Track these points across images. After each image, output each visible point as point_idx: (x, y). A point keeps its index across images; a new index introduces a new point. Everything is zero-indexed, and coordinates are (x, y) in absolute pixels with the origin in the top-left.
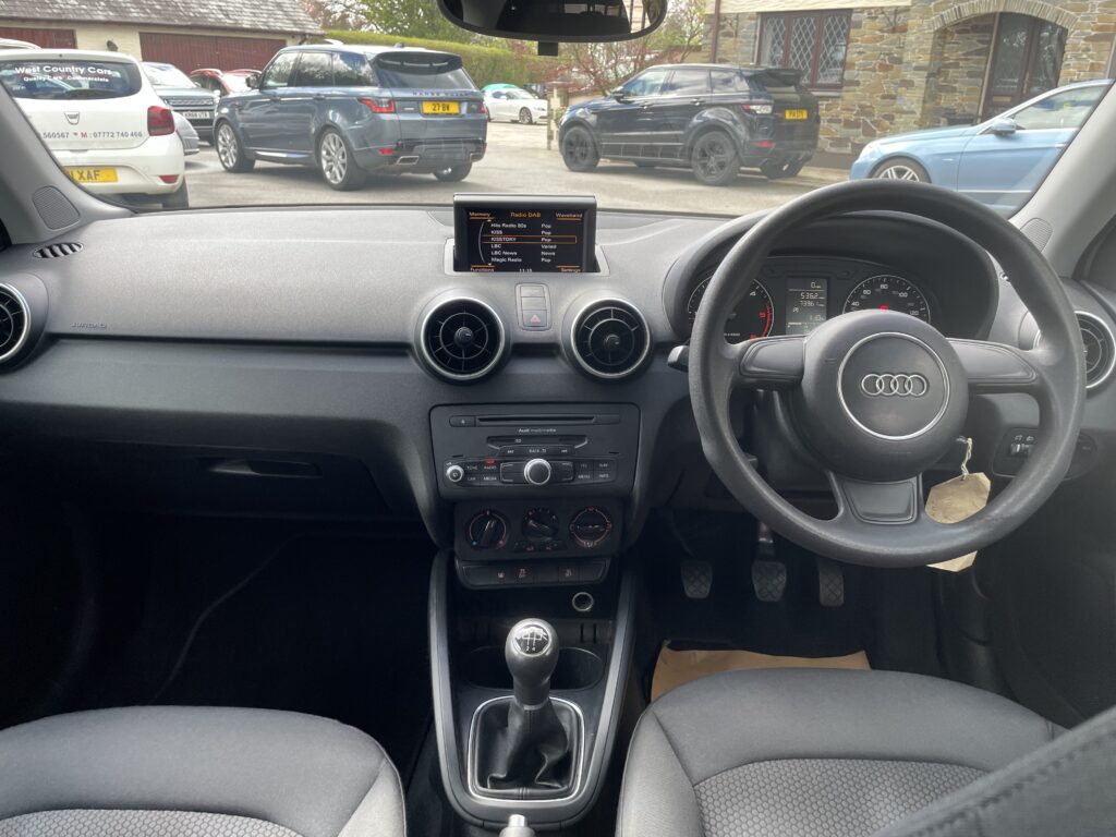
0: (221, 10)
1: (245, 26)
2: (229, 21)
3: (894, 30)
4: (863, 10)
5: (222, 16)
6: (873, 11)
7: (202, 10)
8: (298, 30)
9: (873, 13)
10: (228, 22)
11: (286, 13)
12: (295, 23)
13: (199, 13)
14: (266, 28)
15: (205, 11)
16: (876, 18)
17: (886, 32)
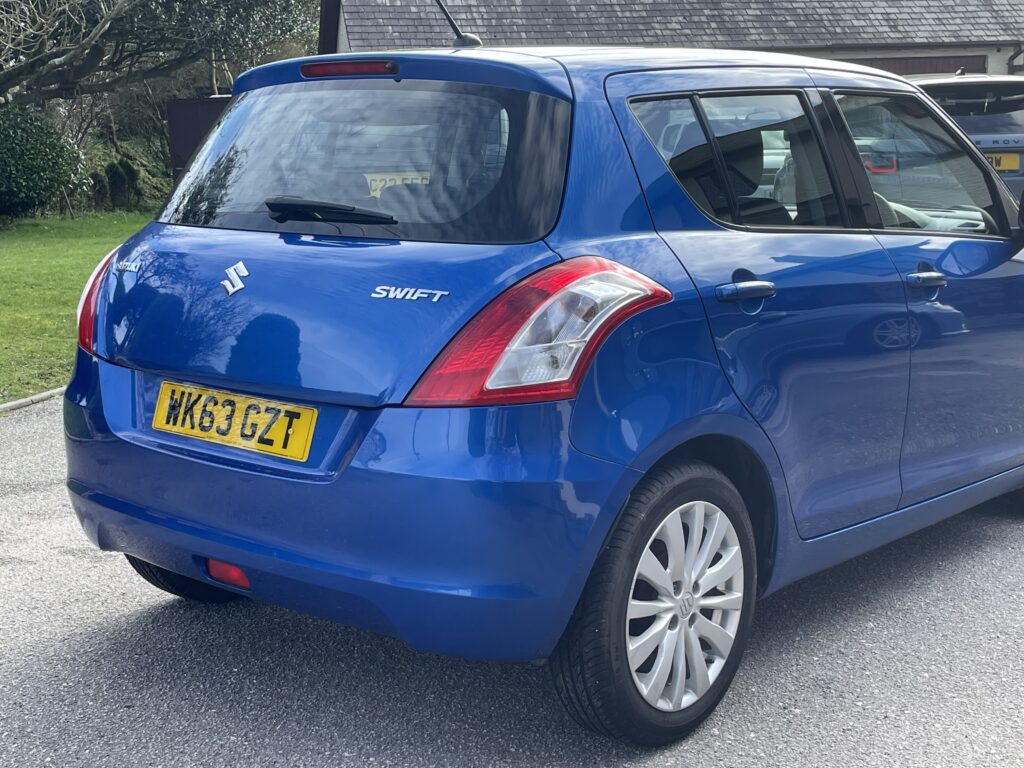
0: (886, 20)
1: (917, 40)
2: (892, 35)
5: (887, 29)
7: (856, 23)
8: (1008, 38)
10: (893, 37)
11: (996, 15)
12: (1006, 28)
13: (853, 26)
14: (953, 40)
15: (863, 23)
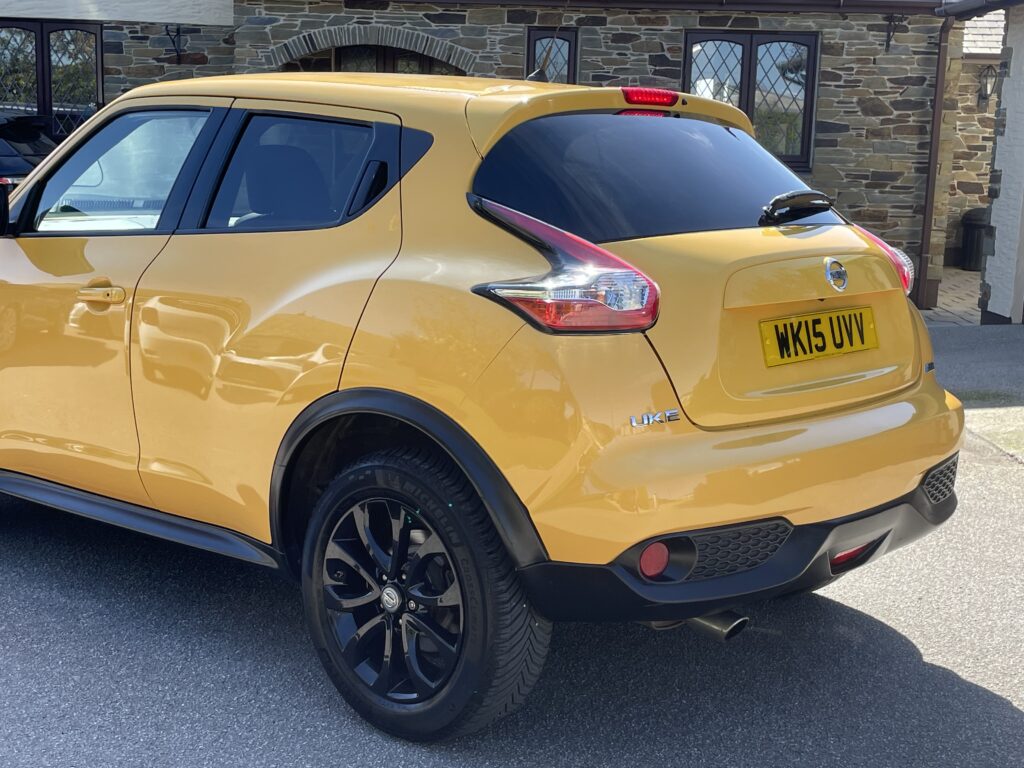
3: (179, 59)
4: (119, 26)
6: (138, 27)
9: (142, 32)
16: (146, 38)
17: (169, 61)
